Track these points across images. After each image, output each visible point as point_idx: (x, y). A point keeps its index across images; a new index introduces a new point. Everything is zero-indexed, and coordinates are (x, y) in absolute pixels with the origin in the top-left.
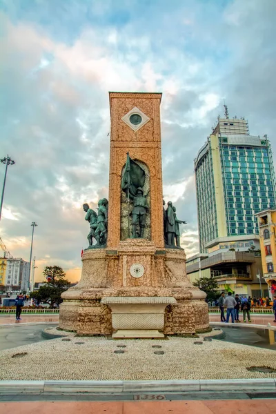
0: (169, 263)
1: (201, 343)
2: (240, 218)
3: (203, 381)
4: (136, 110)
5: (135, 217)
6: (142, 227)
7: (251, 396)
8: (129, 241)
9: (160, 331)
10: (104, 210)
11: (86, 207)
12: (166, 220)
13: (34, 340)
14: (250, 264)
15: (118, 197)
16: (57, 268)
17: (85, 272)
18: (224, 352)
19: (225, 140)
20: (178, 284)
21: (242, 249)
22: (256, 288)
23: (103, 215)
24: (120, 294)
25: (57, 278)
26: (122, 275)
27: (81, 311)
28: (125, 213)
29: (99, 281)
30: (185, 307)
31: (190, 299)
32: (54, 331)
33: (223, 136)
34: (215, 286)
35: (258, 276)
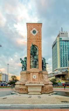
0: (43, 75)
1: (50, 95)
2: (64, 62)
3: (50, 105)
4: (34, 29)
5: (34, 62)
6: (36, 65)
7: (61, 108)
8: (32, 69)
9: (40, 92)
10: (26, 60)
11: (21, 59)
12: (43, 63)
13: (9, 95)
14: (65, 75)
15: (30, 56)
16: (14, 76)
17: (21, 77)
18: (56, 98)
19: (61, 39)
20: (45, 80)
21: (64, 71)
22: (66, 81)
23: (25, 61)
24: (30, 83)
25: (15, 79)
26: (30, 78)
27: (20, 87)
28: (31, 61)
29: (25, 80)
30: (47, 86)
31: (48, 84)
32: (14, 92)
33: (61, 37)
34: (56, 81)
35: (67, 78)
